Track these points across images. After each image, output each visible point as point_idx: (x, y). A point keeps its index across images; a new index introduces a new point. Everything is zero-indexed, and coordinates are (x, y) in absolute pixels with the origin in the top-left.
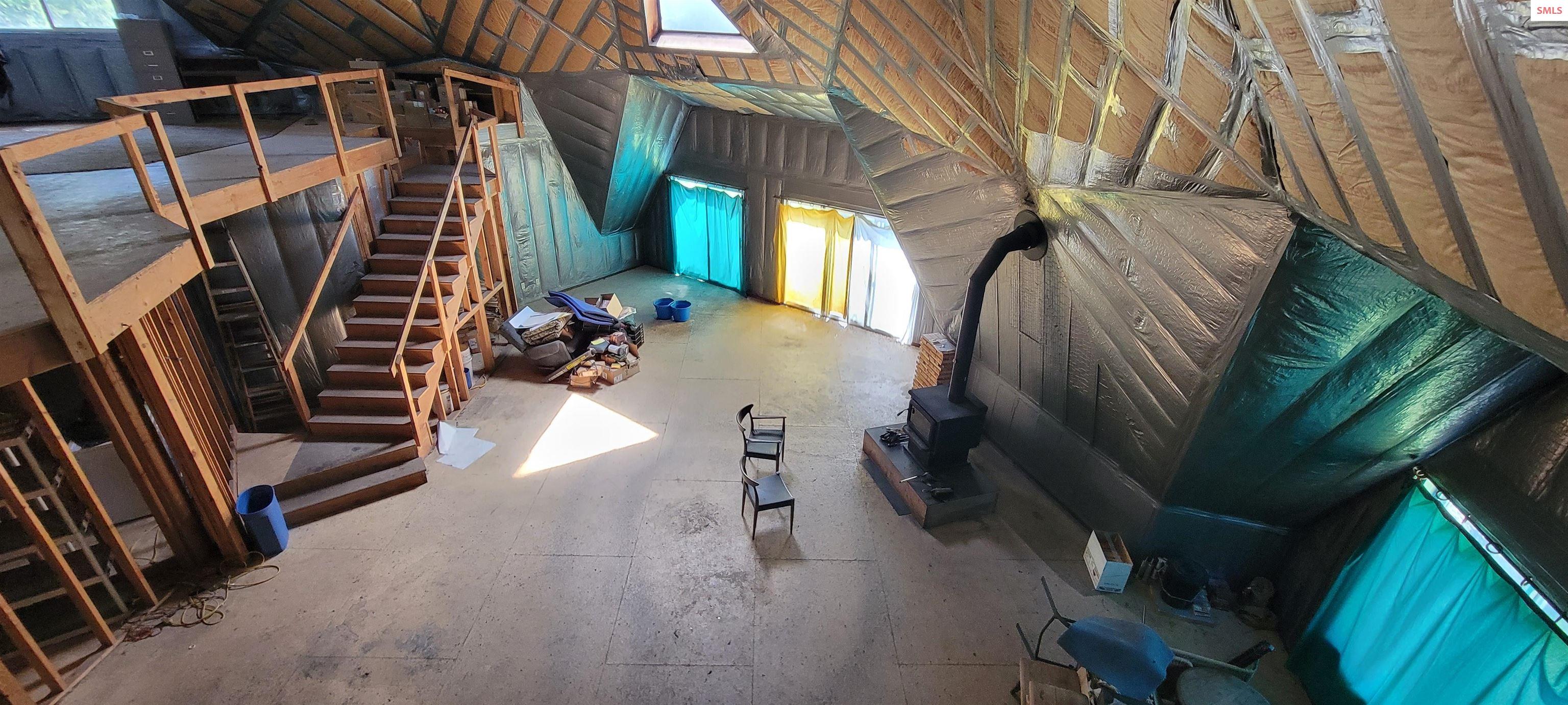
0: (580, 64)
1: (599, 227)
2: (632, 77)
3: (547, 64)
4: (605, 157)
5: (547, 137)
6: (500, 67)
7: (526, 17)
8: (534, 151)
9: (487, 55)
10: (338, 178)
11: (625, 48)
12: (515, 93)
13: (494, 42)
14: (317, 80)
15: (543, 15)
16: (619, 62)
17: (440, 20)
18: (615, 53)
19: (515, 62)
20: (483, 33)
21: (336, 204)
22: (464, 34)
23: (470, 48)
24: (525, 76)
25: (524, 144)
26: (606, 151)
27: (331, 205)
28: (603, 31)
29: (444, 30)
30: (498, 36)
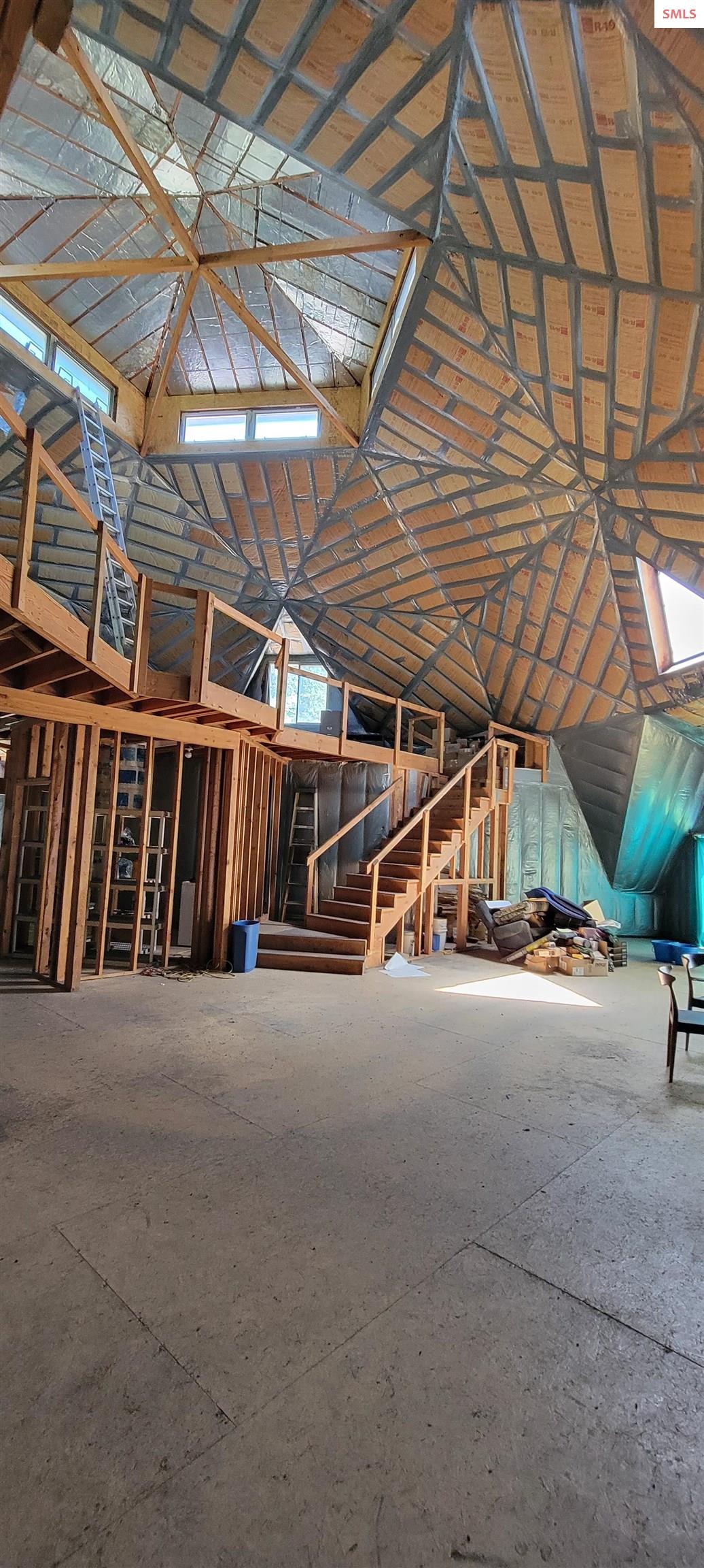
0: (601, 715)
1: (611, 879)
2: (647, 718)
3: (574, 719)
4: (619, 801)
5: (569, 787)
6: (537, 728)
7: (558, 679)
8: (554, 795)
9: (527, 718)
10: (390, 765)
11: (641, 686)
12: (545, 747)
13: (534, 707)
14: (397, 701)
15: (570, 674)
16: (635, 705)
17: (497, 697)
18: (631, 697)
19: (547, 724)
20: (527, 701)
21: (383, 781)
22: (512, 705)
23: (516, 716)
24: (554, 733)
25: (547, 788)
26: (621, 794)
27: (380, 782)
28: (620, 674)
29: (499, 704)
30: (535, 700)
